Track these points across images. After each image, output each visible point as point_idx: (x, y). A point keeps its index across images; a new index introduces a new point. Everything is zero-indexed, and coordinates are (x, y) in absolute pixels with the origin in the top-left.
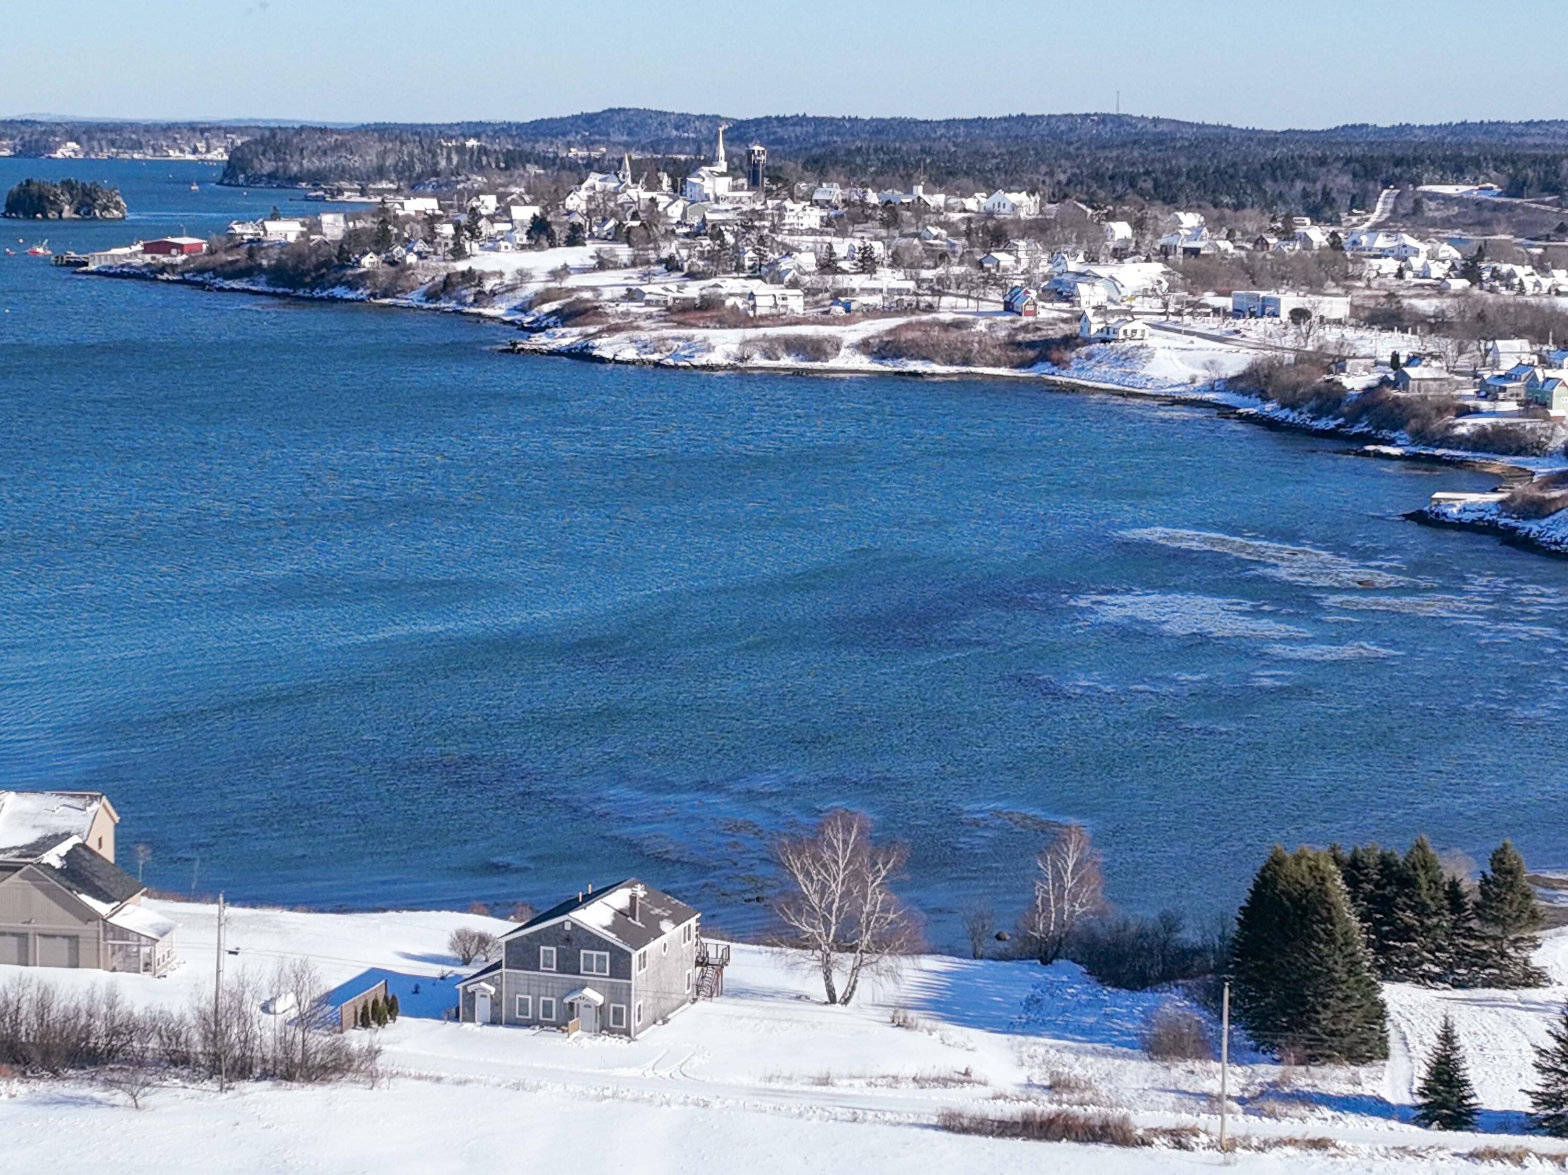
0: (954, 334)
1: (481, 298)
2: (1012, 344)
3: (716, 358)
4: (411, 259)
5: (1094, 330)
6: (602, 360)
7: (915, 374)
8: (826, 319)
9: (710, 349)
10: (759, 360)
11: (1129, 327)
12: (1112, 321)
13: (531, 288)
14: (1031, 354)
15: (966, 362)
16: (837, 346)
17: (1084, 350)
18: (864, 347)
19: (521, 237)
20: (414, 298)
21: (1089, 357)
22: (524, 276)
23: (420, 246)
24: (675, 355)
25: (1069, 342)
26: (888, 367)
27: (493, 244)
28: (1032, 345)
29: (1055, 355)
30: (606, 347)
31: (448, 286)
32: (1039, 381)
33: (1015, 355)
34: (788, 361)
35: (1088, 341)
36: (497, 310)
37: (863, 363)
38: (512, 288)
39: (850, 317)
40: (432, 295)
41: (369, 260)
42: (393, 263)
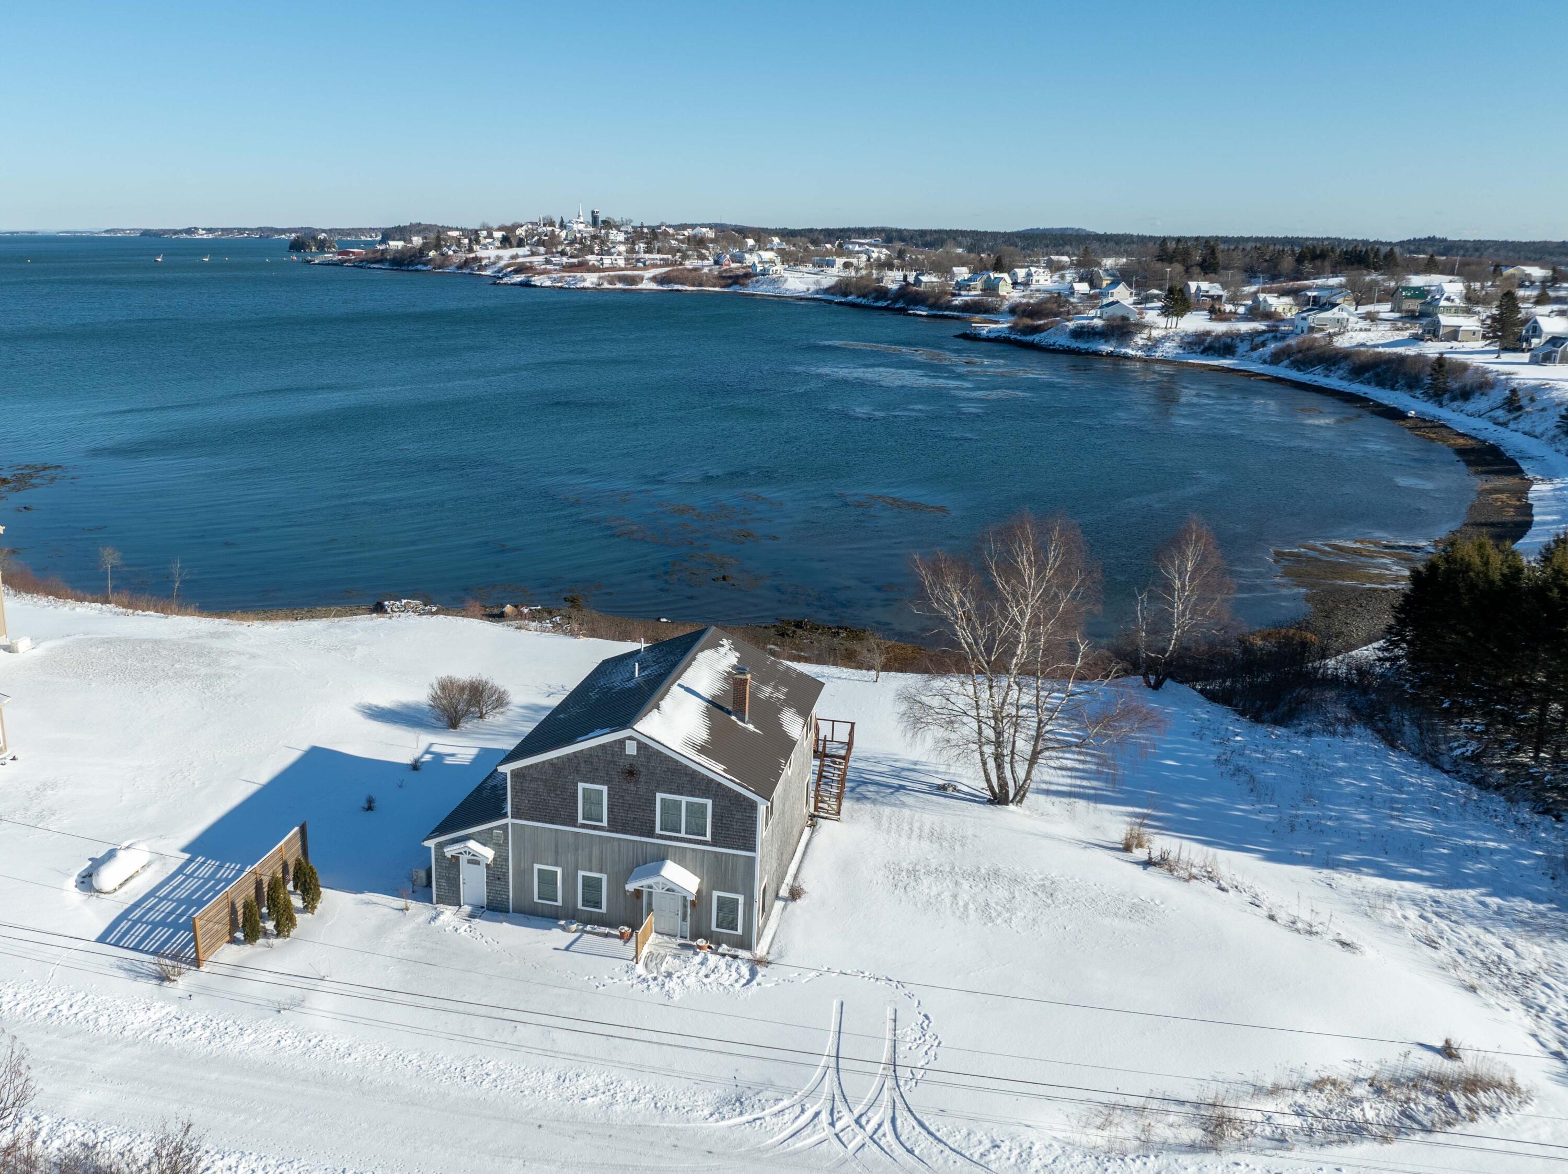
0: (694, 274)
1: (481, 268)
2: (721, 277)
3: (587, 284)
4: (451, 253)
5: (758, 270)
6: (535, 286)
7: (678, 290)
8: (635, 268)
9: (584, 280)
10: (606, 285)
11: (774, 268)
12: (767, 266)
13: (502, 263)
14: (730, 281)
15: (701, 285)
16: (642, 278)
17: (755, 279)
18: (654, 279)
19: (498, 244)
20: (451, 269)
21: (757, 282)
22: (499, 258)
23: (454, 248)
24: (568, 283)
25: (747, 276)
26: (665, 288)
27: (485, 247)
28: (730, 277)
29: (741, 281)
30: (537, 280)
31: (466, 263)
32: (735, 293)
33: (722, 282)
34: (619, 286)
35: (756, 275)
36: (488, 272)
37: (653, 286)
38: (494, 263)
39: (646, 268)
40: (460, 267)
41: (432, 254)
42: (443, 255)
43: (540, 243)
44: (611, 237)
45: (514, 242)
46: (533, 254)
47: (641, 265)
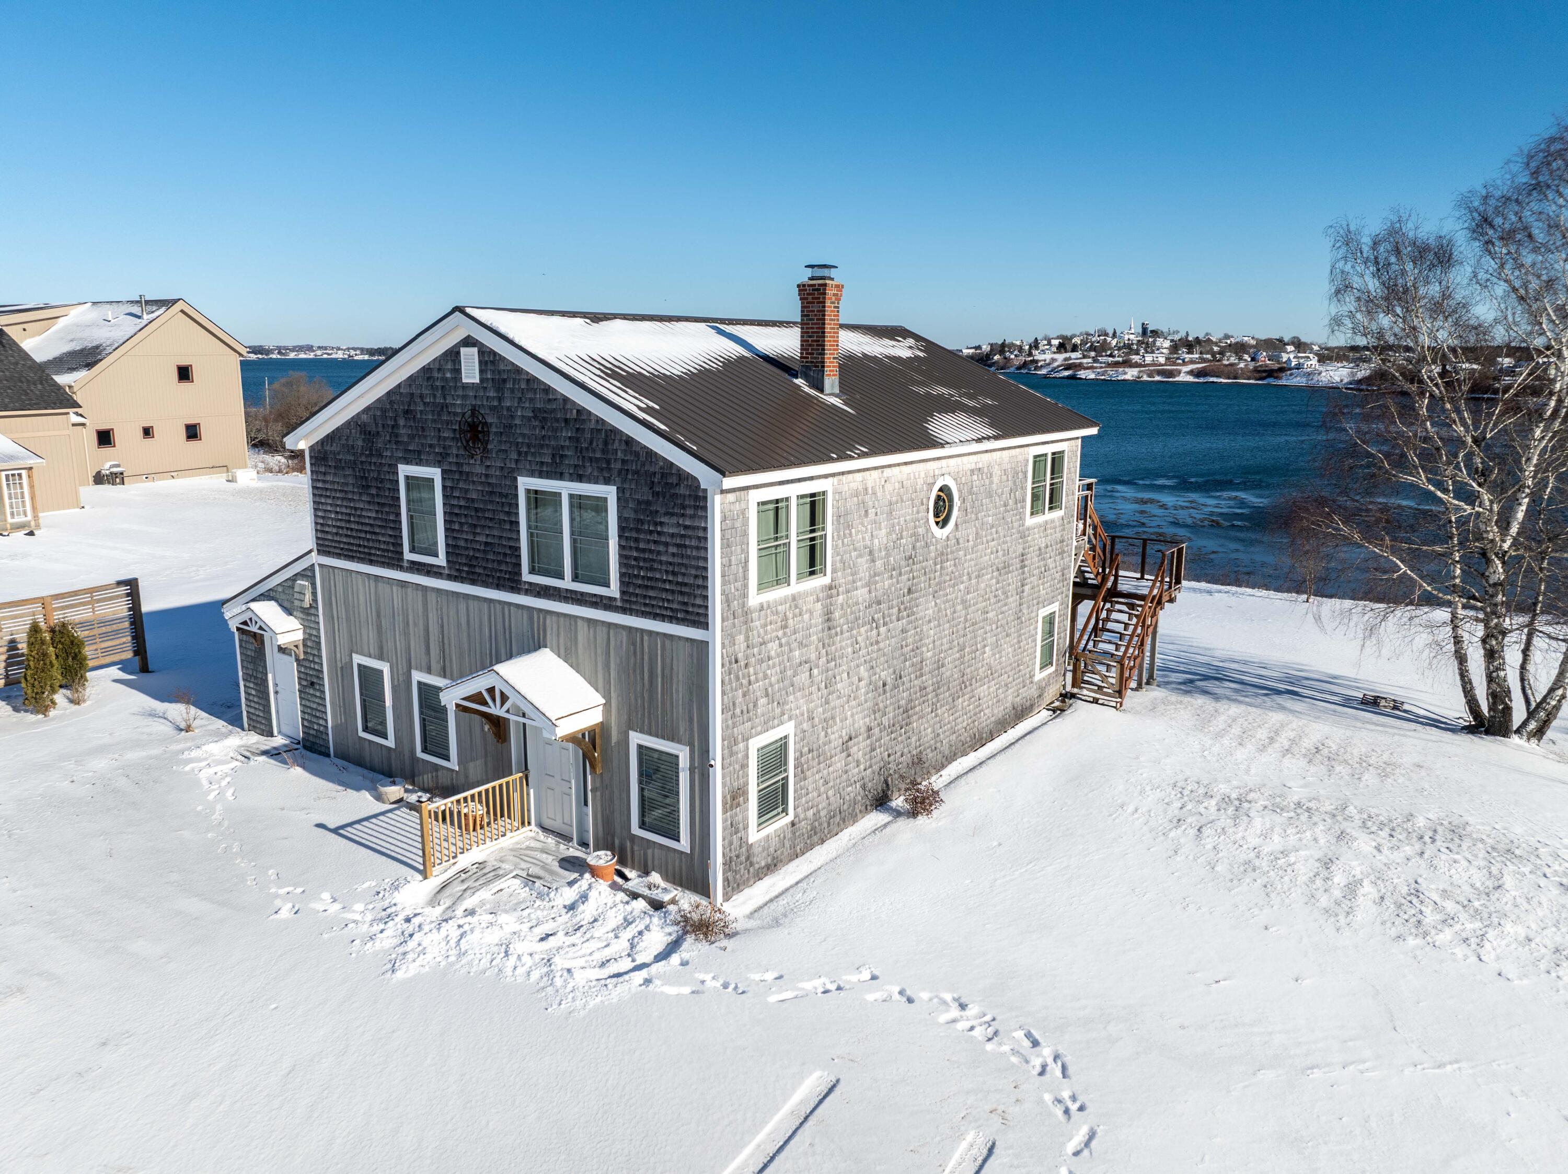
0: (1230, 368)
1: (1036, 368)
2: (1256, 370)
3: (1128, 377)
4: (1012, 356)
5: (1293, 364)
6: (1080, 379)
7: (1213, 382)
8: (1174, 364)
9: (1125, 373)
10: (1145, 378)
11: (1309, 363)
12: (1301, 361)
13: (1056, 364)
14: (1264, 374)
15: (1235, 378)
16: (1179, 372)
17: (1289, 372)
18: (1191, 373)
19: (1054, 349)
20: (1012, 370)
21: (1291, 375)
22: (1053, 360)
23: (1016, 352)
24: (1111, 376)
25: (1282, 370)
26: (1202, 380)
27: (1043, 352)
28: (1265, 371)
29: (1276, 375)
30: (1082, 374)
31: (1025, 365)
33: (1257, 375)
34: (1157, 378)
35: (1290, 369)
36: (1044, 372)
37: (1190, 379)
38: (1049, 364)
39: (1184, 363)
40: (1019, 368)
41: (996, 357)
42: (1005, 358)
43: (1093, 348)
44: (1158, 344)
45: (1069, 347)
46: (1084, 357)
47: (1180, 361)
